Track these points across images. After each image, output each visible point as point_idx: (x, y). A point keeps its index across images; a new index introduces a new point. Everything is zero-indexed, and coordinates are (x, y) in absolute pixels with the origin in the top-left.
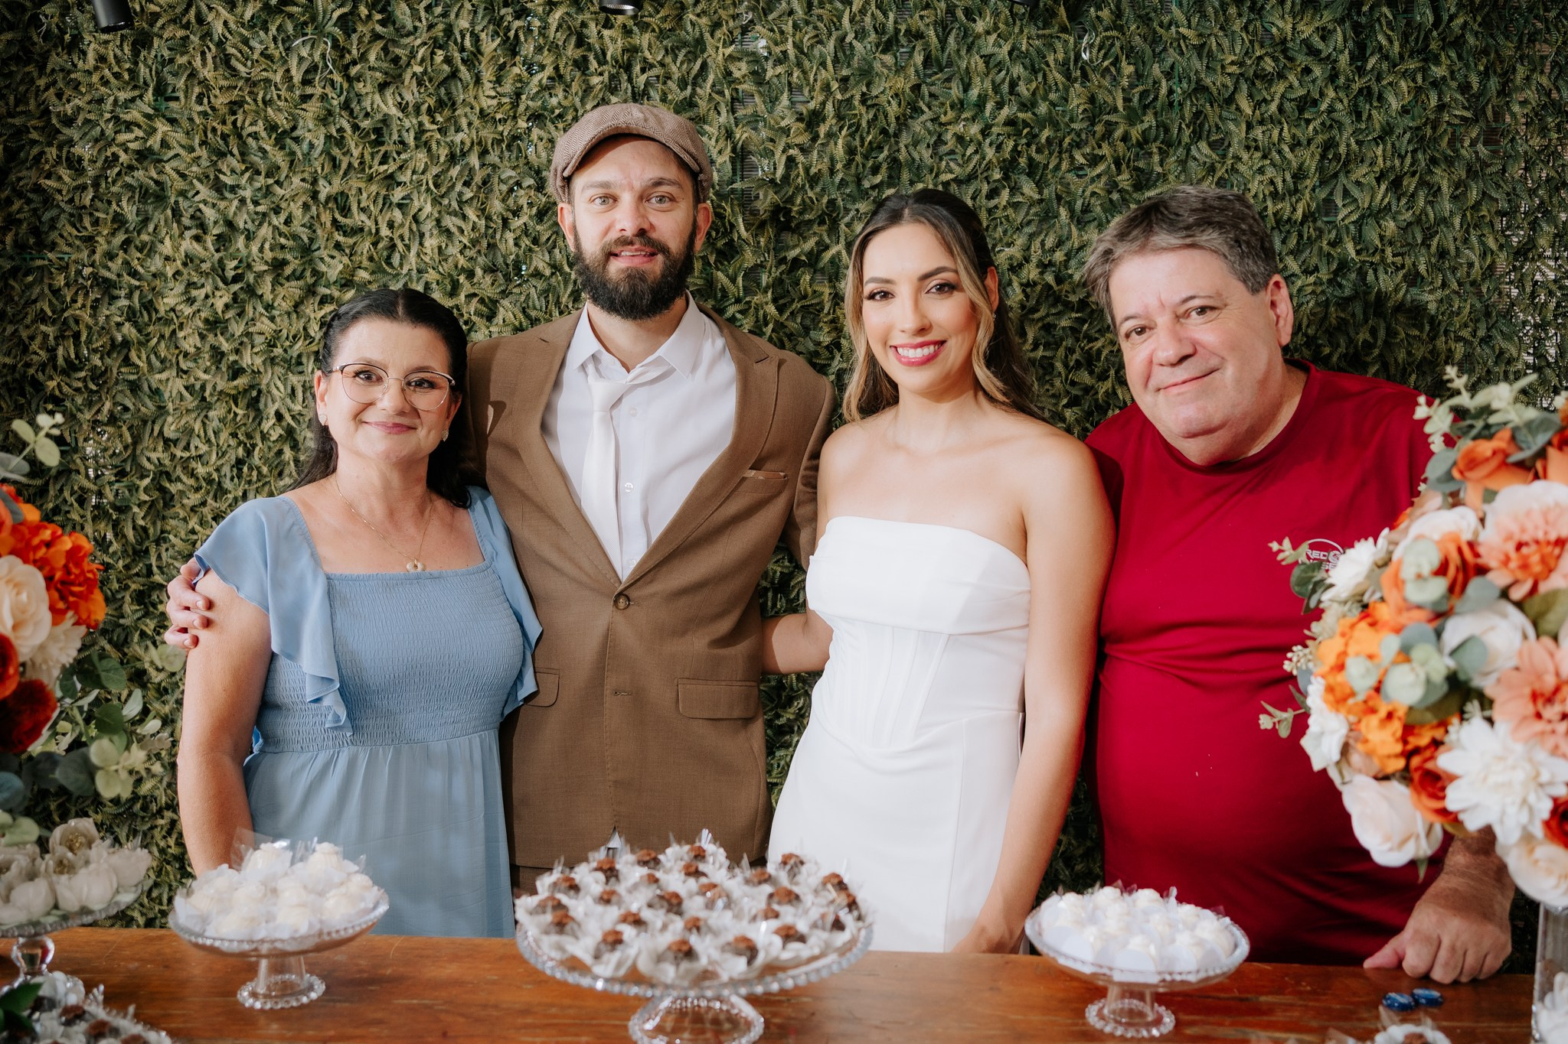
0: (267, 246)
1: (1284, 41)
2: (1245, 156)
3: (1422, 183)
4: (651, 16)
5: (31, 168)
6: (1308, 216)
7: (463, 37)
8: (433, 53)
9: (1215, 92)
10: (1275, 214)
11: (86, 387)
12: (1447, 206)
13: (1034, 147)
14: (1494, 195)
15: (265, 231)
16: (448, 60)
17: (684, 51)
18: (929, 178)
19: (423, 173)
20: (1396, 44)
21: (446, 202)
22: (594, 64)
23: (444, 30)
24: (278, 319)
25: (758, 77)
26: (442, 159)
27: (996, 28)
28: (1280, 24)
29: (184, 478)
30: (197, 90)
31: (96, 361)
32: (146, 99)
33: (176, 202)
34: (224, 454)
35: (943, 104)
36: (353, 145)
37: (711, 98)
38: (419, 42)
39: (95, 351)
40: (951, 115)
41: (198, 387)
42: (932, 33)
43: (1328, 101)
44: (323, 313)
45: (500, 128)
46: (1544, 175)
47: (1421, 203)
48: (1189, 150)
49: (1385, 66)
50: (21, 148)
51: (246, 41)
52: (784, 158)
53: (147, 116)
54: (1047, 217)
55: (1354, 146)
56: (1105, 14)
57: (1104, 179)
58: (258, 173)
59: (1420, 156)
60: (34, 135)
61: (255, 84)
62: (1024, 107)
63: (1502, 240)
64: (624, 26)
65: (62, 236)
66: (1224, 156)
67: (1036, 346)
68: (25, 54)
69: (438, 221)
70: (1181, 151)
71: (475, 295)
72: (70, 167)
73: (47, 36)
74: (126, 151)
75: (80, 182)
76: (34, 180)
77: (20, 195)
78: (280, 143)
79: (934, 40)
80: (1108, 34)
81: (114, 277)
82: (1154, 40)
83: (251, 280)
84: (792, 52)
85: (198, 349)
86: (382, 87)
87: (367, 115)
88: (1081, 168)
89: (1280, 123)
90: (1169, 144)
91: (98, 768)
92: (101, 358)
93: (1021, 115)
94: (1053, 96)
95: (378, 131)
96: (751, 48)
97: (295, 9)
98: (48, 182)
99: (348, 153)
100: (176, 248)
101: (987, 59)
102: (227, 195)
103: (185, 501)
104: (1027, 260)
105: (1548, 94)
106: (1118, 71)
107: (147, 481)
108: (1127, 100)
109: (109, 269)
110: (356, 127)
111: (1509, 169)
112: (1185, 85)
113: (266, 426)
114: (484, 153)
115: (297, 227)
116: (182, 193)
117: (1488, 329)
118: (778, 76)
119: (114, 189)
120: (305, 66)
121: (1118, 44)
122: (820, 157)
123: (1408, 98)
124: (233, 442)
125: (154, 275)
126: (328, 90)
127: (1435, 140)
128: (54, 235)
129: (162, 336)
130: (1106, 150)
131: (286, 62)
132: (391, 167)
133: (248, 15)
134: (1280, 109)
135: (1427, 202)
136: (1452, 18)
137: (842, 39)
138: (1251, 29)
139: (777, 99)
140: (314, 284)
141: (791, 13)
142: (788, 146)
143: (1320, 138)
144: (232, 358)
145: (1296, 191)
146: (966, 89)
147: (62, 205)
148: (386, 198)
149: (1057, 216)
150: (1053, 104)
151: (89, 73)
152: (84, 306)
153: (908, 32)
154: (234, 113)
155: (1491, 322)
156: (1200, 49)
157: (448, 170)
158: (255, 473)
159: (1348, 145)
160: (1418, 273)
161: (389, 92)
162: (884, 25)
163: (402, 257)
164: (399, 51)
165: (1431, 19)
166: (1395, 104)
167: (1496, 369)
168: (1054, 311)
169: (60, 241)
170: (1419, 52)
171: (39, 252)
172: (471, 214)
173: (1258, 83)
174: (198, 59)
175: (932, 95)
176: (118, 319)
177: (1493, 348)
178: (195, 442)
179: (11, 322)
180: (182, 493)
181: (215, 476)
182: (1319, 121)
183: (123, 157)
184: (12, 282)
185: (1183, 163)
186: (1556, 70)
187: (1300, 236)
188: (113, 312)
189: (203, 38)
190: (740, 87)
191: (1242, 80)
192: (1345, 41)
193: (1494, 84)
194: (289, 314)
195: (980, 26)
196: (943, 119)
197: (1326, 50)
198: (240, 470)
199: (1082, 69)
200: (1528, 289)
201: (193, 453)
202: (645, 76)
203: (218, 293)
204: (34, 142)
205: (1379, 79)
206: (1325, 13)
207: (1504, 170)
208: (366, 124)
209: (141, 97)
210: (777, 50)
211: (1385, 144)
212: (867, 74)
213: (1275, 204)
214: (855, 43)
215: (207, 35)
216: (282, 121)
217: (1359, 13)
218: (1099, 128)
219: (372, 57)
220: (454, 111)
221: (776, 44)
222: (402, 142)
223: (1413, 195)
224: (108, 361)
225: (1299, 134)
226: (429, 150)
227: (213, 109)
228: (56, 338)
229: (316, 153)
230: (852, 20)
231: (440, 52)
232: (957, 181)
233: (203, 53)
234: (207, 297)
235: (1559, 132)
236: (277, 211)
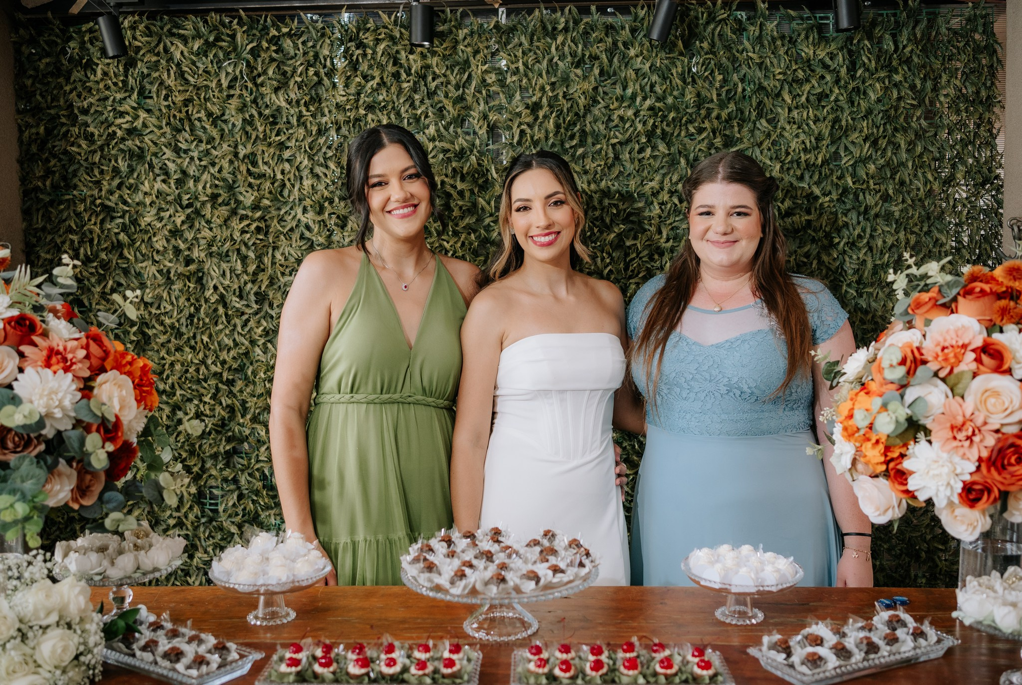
0: (208, 185)
1: (809, 60)
2: (788, 127)
3: (890, 142)
4: (437, 47)
5: (61, 140)
6: (825, 162)
7: (325, 60)
8: (307, 69)
9: (770, 90)
10: (806, 161)
11: (97, 272)
12: (904, 156)
13: (665, 123)
14: (931, 149)
15: (205, 177)
16: (317, 74)
17: (457, 68)
18: (604, 141)
19: (302, 141)
20: (873, 62)
21: (316, 158)
22: (404, 76)
23: (314, 56)
24: (214, 229)
25: (502, 83)
26: (314, 133)
27: (642, 53)
28: (806, 50)
29: (157, 326)
30: (164, 92)
31: (103, 256)
32: (133, 98)
33: (151, 159)
34: (181, 311)
35: (611, 98)
36: (259, 124)
37: (474, 96)
38: (299, 63)
39: (103, 250)
40: (616, 104)
41: (165, 271)
42: (604, 56)
43: (835, 95)
44: (242, 225)
45: (348, 114)
46: (959, 137)
47: (889, 154)
48: (755, 124)
49: (867, 74)
50: (54, 128)
51: (194, 63)
52: (518, 131)
53: (133, 108)
54: (673, 163)
55: (850, 121)
56: (705, 45)
57: (706, 141)
58: (201, 141)
59: (888, 126)
60: (63, 120)
61: (198, 89)
62: (658, 99)
63: (936, 175)
64: (422, 53)
65: (80, 180)
66: (775, 127)
67: (668, 240)
68: (58, 71)
69: (312, 169)
70: (750, 125)
71: (334, 213)
72: (86, 139)
73: (71, 60)
74: (120, 129)
75: (92, 148)
76: (63, 147)
77: (55, 156)
78: (214, 124)
79: (606, 60)
80: (707, 56)
81: (114, 205)
82: (734, 60)
83: (198, 206)
84: (521, 68)
85: (165, 248)
86: (276, 90)
87: (267, 106)
88: (692, 135)
89: (808, 108)
90: (743, 121)
91: (164, 488)
92: (106, 255)
93: (657, 104)
94: (675, 93)
95: (273, 116)
96: (497, 66)
97: (224, 44)
98: (73, 149)
99: (256, 129)
100: (152, 188)
101: (637, 71)
102: (182, 155)
103: (158, 340)
104: (662, 189)
105: (960, 91)
106: (714, 78)
107: (135, 328)
108: (719, 95)
109: (110, 200)
110: (260, 114)
111: (939, 133)
112: (752, 86)
113: (208, 294)
114: (338, 129)
115: (225, 174)
116: (155, 154)
117: (929, 227)
118: (514, 82)
119: (113, 152)
120: (230, 78)
121: (712, 62)
122: (540, 130)
123: (880, 93)
124: (186, 304)
125: (138, 204)
126: (244, 92)
127: (897, 117)
128: (75, 180)
129: (143, 241)
130: (707, 124)
131: (218, 75)
132: (282, 138)
133: (196, 48)
134: (808, 100)
135: (892, 153)
136: (904, 47)
137: (551, 60)
138: (790, 53)
139: (513, 95)
140: (235, 208)
141: (521, 44)
142: (520, 124)
143: (831, 117)
144: (186, 253)
145: (818, 147)
146: (625, 88)
147: (82, 162)
148: (280, 156)
149: (679, 163)
150: (675, 98)
151: (97, 82)
152: (95, 224)
153: (590, 56)
154: (187, 106)
155: (931, 222)
156: (760, 65)
157: (317, 139)
158: (201, 322)
159: (847, 121)
160: (888, 195)
161: (280, 93)
162: (576, 52)
163: (290, 191)
164: (286, 68)
165: (893, 48)
166: (873, 97)
167: (934, 250)
168: (677, 219)
169: (80, 184)
170: (886, 67)
171: (67, 190)
172: (332, 165)
173: (794, 85)
174: (166, 74)
175: (605, 93)
176: (116, 231)
177: (932, 238)
178: (164, 304)
179: (49, 233)
180: (155, 335)
181: (177, 325)
182: (830, 107)
183: (119, 133)
184: (50, 209)
185: (752, 131)
186: (965, 76)
187: (820, 174)
188: (113, 226)
189: (168, 61)
190: (491, 89)
191: (785, 83)
192: (844, 60)
193: (929, 84)
194: (221, 226)
195: (632, 52)
196: (612, 107)
197: (833, 65)
198: (192, 321)
199: (692, 77)
200: (951, 203)
201: (163, 311)
202: (435, 83)
203: (177, 214)
204: (63, 124)
205: (864, 82)
206: (832, 44)
207: (936, 135)
208: (267, 112)
209: (130, 96)
210: (513, 66)
211: (868, 120)
212: (566, 80)
213: (805, 155)
214: (559, 62)
215: (170, 59)
216: (216, 110)
217: (851, 44)
218: (703, 112)
219: (270, 72)
220: (320, 104)
221: (512, 63)
222: (289, 122)
223: (884, 149)
224: (110, 256)
225: (818, 114)
226: (306, 127)
227: (174, 103)
228: (79, 242)
229: (237, 130)
230: (557, 49)
231: (312, 69)
232: (620, 143)
233: (168, 70)
234: (170, 216)
235: (967, 112)
236: (213, 164)
